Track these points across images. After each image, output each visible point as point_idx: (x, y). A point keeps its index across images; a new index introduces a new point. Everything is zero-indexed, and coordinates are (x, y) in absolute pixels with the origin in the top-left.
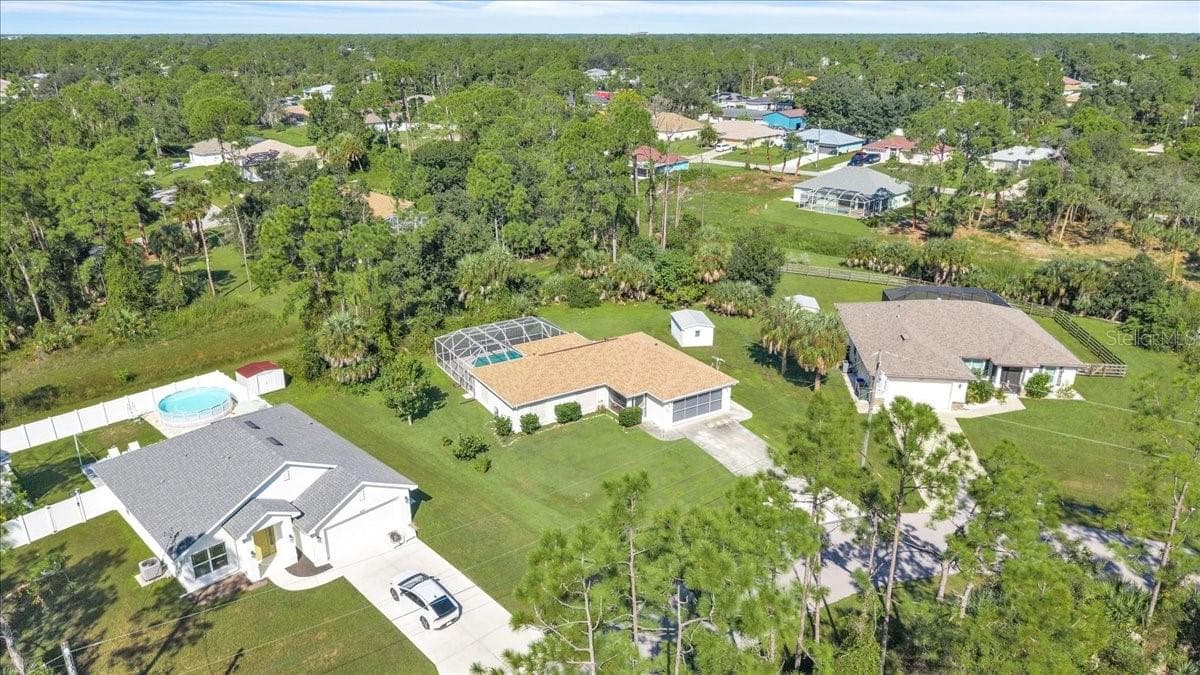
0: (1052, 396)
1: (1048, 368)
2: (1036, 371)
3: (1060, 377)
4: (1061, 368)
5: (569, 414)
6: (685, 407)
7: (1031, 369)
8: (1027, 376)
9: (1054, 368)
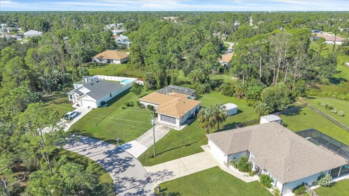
3: (276, 183)
6: (164, 118)
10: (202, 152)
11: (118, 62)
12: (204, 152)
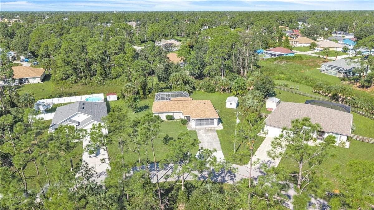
0: (336, 144)
1: (336, 134)
2: (331, 134)
3: (340, 138)
4: (341, 135)
5: (170, 118)
6: (200, 122)
7: (328, 133)
8: (326, 135)
9: (338, 134)
10: (264, 140)
11: (38, 80)
12: (265, 140)
